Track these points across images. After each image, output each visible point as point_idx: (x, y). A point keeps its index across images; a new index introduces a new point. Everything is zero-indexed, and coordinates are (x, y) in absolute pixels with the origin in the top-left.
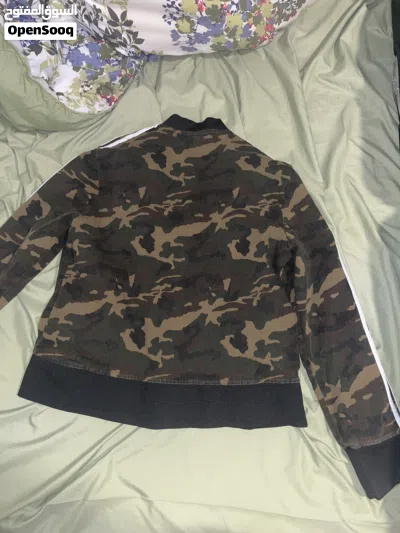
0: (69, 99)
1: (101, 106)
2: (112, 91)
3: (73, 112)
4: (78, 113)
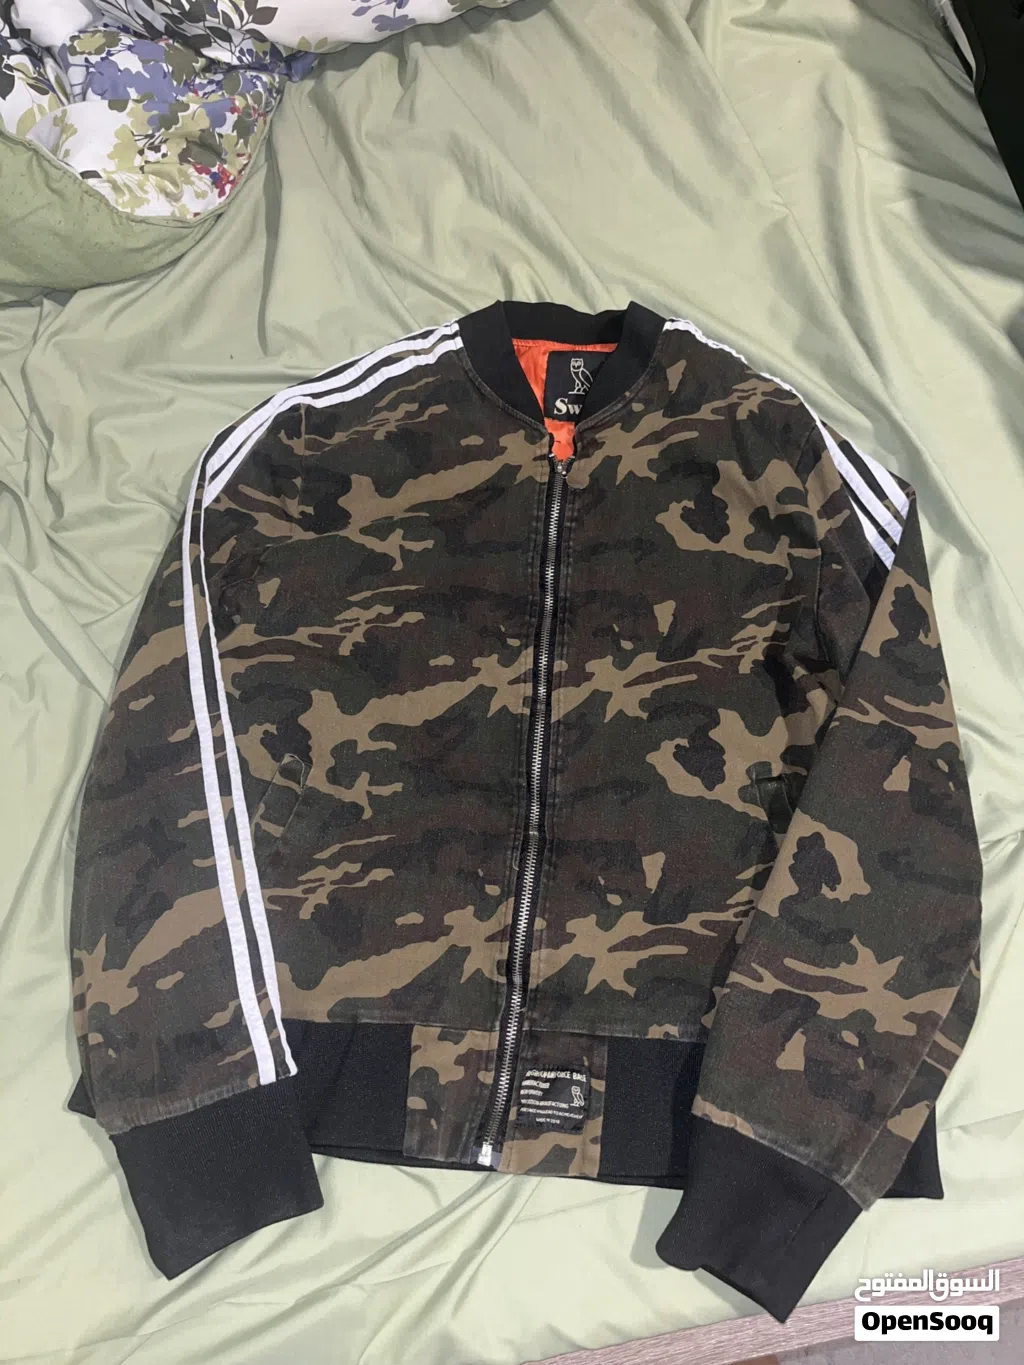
0: (116, 187)
1: (200, 195)
2: (217, 153)
3: (131, 218)
4: (143, 221)
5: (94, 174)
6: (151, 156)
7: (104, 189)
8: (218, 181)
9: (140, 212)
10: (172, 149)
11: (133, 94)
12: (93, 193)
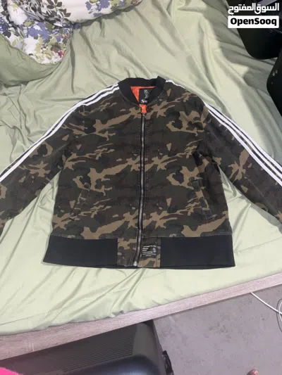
1: (56, 58)
2: (60, 48)
5: (32, 54)
6: (44, 49)
7: (34, 57)
8: (60, 54)
9: (42, 63)
10: (49, 47)
11: (39, 35)
12: (32, 59)
